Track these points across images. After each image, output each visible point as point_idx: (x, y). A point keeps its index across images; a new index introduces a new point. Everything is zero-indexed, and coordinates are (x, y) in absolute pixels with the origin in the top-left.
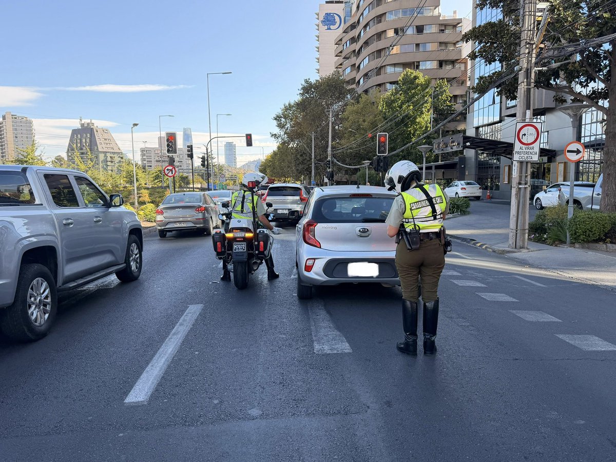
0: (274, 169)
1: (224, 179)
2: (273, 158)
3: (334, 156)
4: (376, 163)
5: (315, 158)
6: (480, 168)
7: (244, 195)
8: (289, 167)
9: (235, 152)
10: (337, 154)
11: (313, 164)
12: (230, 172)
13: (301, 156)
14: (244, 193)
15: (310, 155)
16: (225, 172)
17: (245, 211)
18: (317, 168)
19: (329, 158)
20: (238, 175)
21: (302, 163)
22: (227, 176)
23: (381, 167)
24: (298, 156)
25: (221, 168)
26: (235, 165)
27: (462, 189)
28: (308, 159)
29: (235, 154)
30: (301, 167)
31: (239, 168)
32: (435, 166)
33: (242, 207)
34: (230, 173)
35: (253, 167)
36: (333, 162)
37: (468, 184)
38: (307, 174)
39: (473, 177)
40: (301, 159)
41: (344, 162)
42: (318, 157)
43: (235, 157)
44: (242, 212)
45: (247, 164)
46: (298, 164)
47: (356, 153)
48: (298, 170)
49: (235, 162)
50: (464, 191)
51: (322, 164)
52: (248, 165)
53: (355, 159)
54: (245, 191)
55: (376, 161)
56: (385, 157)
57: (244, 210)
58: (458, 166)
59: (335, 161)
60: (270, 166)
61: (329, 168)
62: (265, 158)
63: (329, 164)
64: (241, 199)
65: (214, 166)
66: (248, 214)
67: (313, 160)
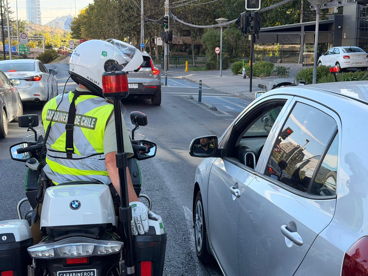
0: (90, 27)
1: (26, 39)
2: (89, 14)
3: (172, 11)
4: (244, 22)
5: (145, 14)
6: (363, 30)
7: (73, 106)
8: (109, 25)
9: (39, 5)
10: (177, 8)
11: (142, 22)
12: (33, 29)
13: (127, 10)
14: (75, 98)
15: (139, 10)
16: (27, 30)
17: (77, 153)
18: (147, 27)
19: (166, 15)
20: (44, 35)
21: (129, 20)
22: (29, 35)
23: (252, 28)
24: (123, 12)
25: (21, 25)
26: (39, 21)
27: (345, 57)
28: (136, 15)
29: (39, 8)
30: (127, 25)
31: (45, 26)
32: (305, 27)
33: (70, 142)
34: (34, 32)
35: (62, 24)
36: (171, 19)
37: (350, 50)
38: (134, 35)
39: (354, 41)
40: (126, 15)
41: (185, 19)
42: (149, 13)
43: (39, 11)
44: (69, 154)
45: (54, 21)
46: (123, 22)
47: (202, 8)
48: (122, 29)
49: (39, 18)
50: (347, 60)
51: (154, 21)
52: (56, 22)
53: (199, 17)
54: (77, 94)
55: (244, 19)
56: (257, 13)
57: (76, 150)
58: (333, 27)
59: (175, 18)
60: (85, 24)
61: (167, 27)
62: (78, 13)
63: (167, 22)
64: (65, 118)
65: (13, 22)
66: (88, 161)
67: (142, 17)
